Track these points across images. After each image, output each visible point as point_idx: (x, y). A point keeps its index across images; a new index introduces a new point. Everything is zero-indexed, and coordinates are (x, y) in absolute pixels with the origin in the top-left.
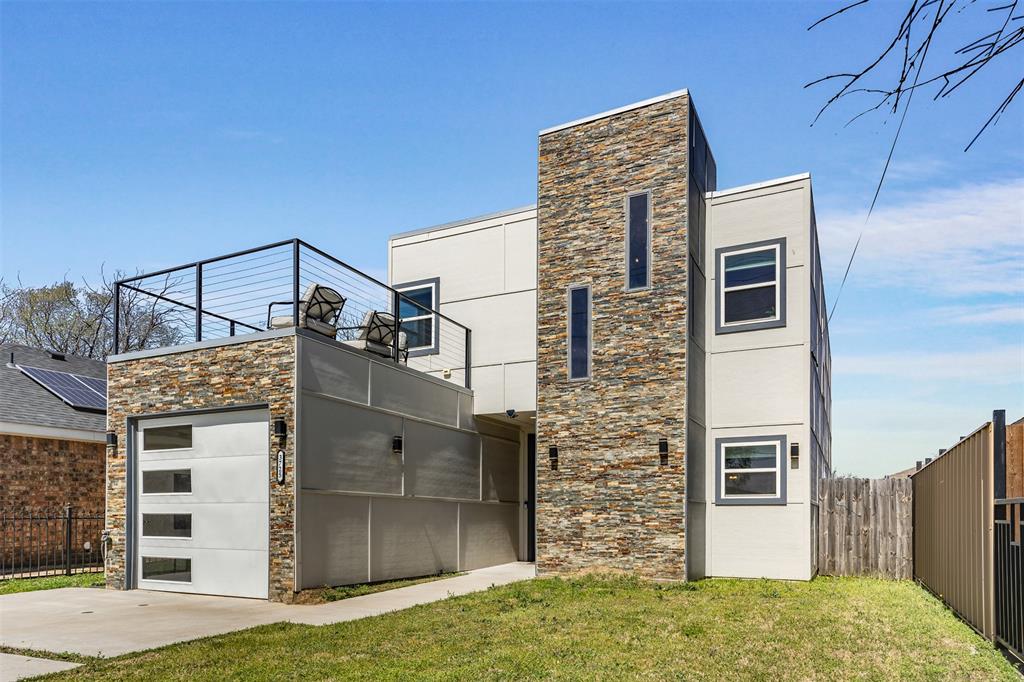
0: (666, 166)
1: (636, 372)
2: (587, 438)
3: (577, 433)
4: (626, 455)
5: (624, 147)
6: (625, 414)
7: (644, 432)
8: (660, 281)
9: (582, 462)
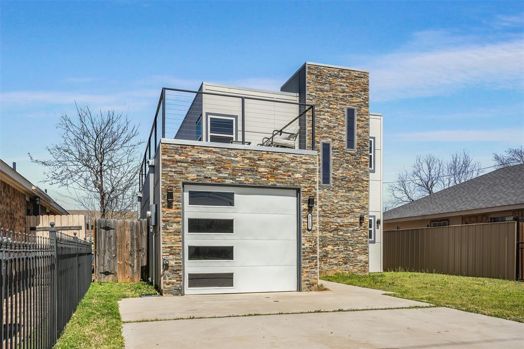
0: (361, 100)
1: (350, 185)
2: (330, 212)
3: (325, 210)
4: (346, 221)
5: (345, 85)
6: (346, 203)
7: (353, 212)
8: (359, 148)
9: (327, 223)
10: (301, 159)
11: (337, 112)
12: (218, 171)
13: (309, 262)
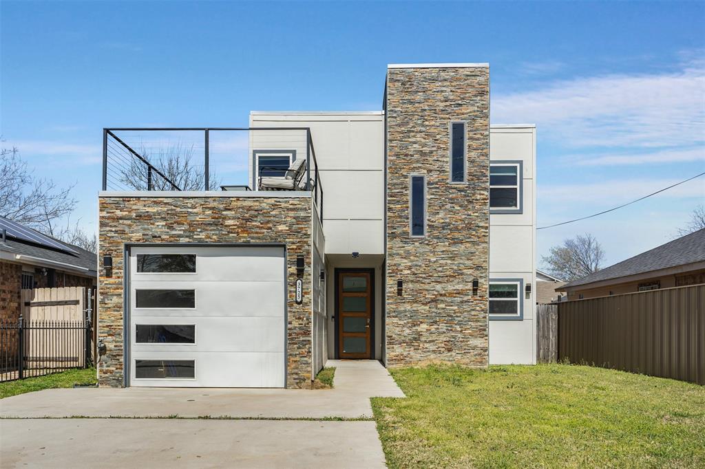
0: (476, 109)
1: (457, 235)
2: (424, 276)
3: (416, 272)
4: (450, 287)
5: (448, 90)
6: (449, 262)
7: (462, 274)
8: (472, 180)
9: (420, 291)
10: (286, 205)
11: (435, 131)
12: (170, 227)
13: (299, 348)
